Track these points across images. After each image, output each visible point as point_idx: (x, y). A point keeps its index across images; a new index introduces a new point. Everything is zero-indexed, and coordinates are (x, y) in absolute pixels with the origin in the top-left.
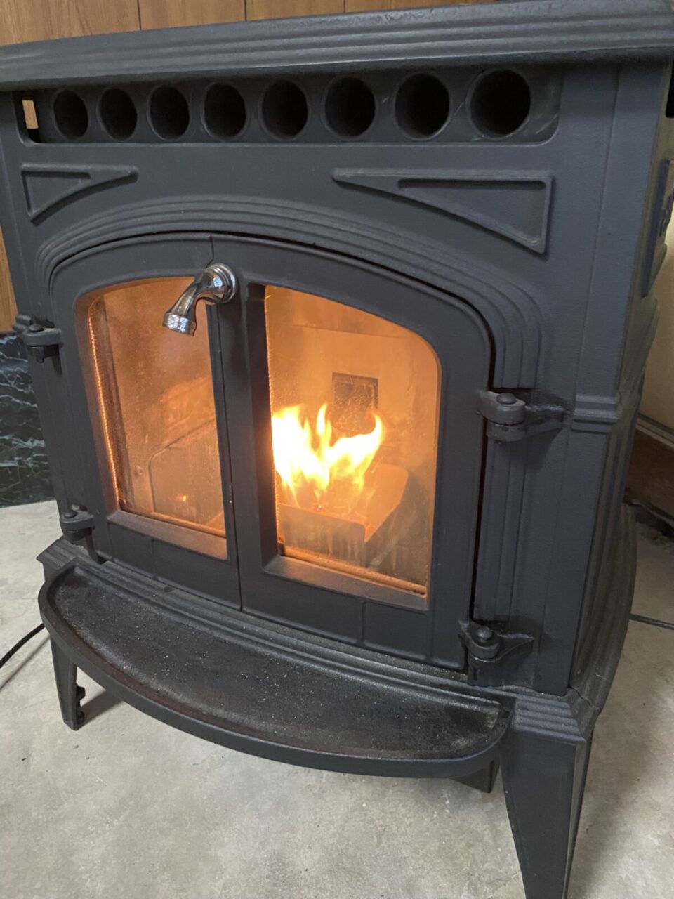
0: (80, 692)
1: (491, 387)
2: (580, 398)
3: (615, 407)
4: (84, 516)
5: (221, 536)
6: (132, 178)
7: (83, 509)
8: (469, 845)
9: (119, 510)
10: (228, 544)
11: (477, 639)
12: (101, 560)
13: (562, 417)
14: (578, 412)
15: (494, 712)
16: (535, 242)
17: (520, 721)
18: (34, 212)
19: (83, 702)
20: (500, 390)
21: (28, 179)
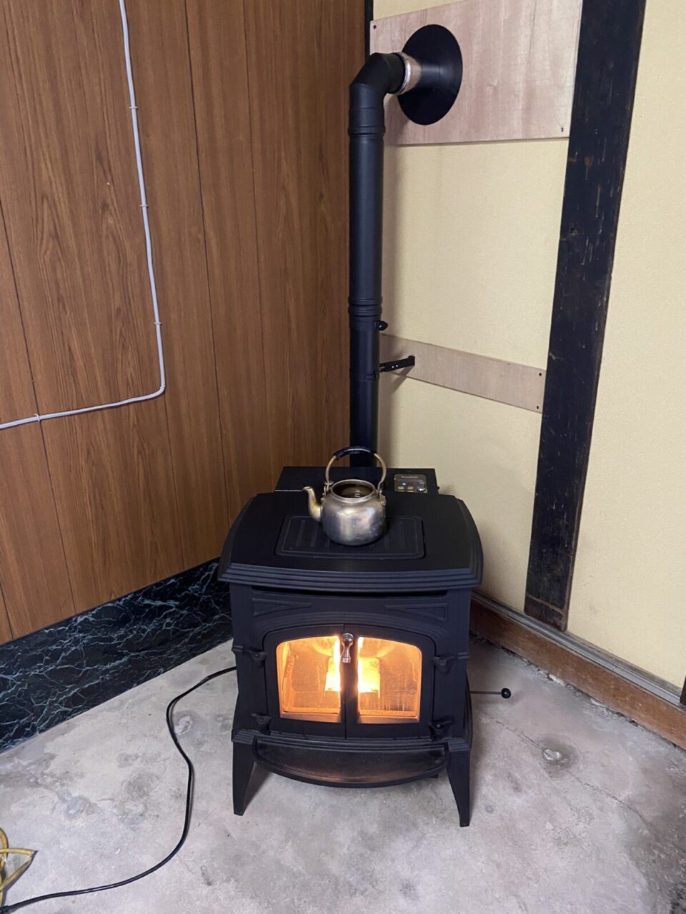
1: (435, 656)
2: (460, 654)
3: (468, 655)
8: (429, 802)
9: (283, 713)
14: (459, 658)
17: (451, 749)
20: (438, 656)
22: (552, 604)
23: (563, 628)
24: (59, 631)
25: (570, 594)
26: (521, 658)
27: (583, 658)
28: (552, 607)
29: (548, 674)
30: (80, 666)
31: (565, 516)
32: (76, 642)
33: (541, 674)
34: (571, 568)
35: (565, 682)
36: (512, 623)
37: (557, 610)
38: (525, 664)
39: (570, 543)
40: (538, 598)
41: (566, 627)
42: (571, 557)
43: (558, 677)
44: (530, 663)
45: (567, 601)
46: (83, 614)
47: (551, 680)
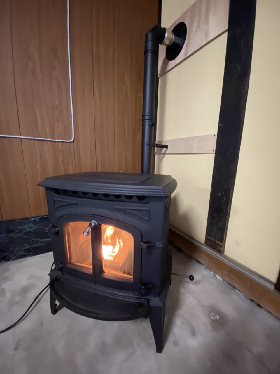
0: (56, 305)
1: (142, 241)
3: (161, 245)
4: (61, 266)
5: (91, 269)
6: (77, 204)
7: (61, 263)
9: (69, 264)
10: (93, 271)
11: (142, 288)
12: (64, 275)
13: (154, 246)
15: (146, 302)
16: (147, 219)
17: (151, 303)
18: (56, 207)
19: (56, 307)
20: (144, 242)
21: (55, 201)
22: (217, 240)
23: (222, 252)
24: (23, 222)
25: (226, 236)
26: (203, 264)
27: (233, 267)
28: (217, 242)
29: (214, 274)
30: (31, 237)
31: (225, 198)
32: (30, 227)
33: (211, 273)
34: (227, 223)
35: (223, 279)
36: (199, 248)
37: (219, 243)
38: (204, 268)
39: (226, 211)
40: (211, 237)
41: (224, 252)
42: (227, 218)
43: (219, 276)
44: (206, 268)
45: (224, 239)
46: (34, 217)
47: (216, 277)
